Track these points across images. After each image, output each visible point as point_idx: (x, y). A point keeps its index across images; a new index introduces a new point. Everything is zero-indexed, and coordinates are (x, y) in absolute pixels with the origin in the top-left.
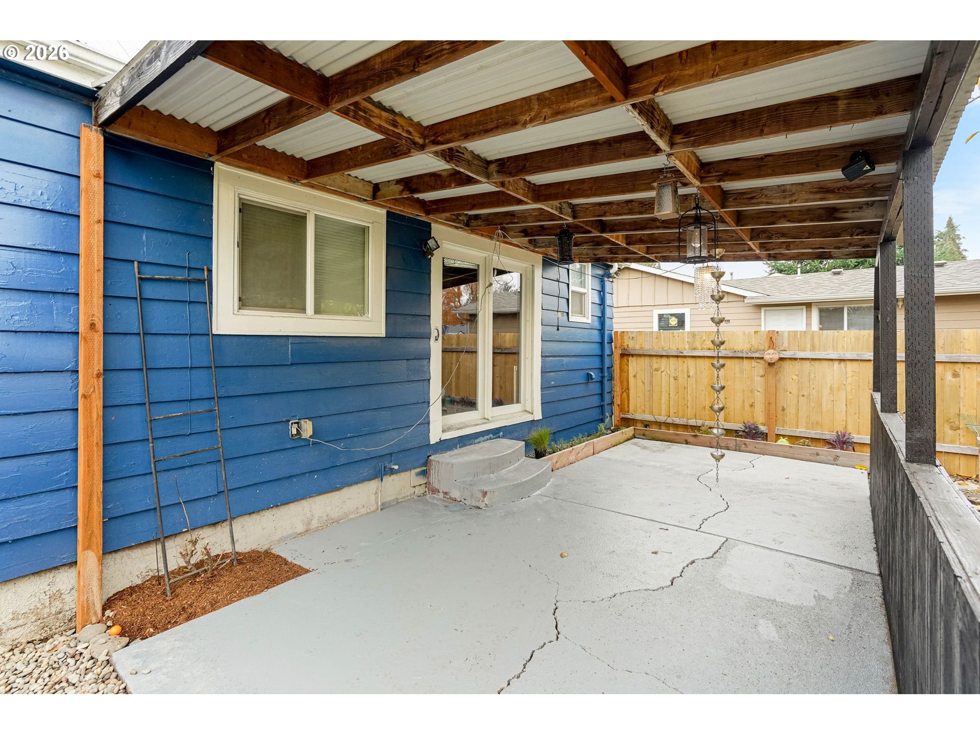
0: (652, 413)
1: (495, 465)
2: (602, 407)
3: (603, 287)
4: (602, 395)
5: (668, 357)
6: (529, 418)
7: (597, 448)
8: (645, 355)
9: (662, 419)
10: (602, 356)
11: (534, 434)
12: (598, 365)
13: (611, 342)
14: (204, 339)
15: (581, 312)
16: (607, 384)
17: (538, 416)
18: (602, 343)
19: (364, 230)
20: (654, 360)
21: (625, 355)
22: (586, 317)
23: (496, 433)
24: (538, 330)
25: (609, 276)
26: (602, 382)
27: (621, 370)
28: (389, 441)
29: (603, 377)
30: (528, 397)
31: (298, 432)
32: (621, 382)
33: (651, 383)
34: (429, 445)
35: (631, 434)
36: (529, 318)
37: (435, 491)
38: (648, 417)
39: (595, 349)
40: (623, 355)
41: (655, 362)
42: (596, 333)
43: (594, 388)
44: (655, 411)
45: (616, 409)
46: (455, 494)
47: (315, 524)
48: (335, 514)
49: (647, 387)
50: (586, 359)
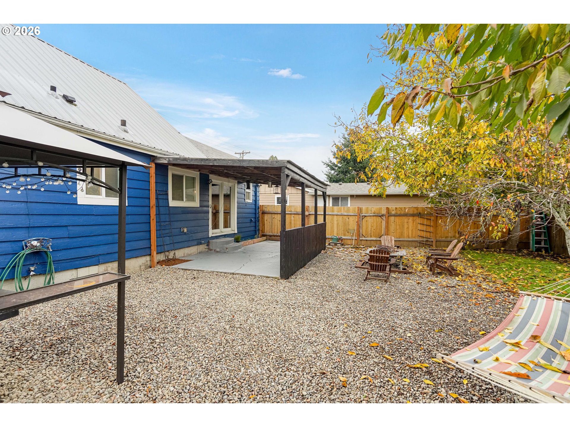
0: (272, 232)
1: (228, 243)
2: (255, 231)
3: (256, 190)
4: (255, 227)
5: (277, 214)
6: (233, 232)
7: (255, 242)
8: (270, 213)
9: (275, 234)
10: (255, 214)
11: (236, 236)
12: (254, 216)
13: (258, 208)
14: (167, 208)
15: (249, 199)
16: (257, 223)
17: (236, 232)
18: (255, 209)
19: (194, 179)
20: (273, 215)
21: (264, 213)
22: (250, 201)
23: (225, 236)
24: (236, 204)
25: (258, 186)
26: (255, 222)
27: (262, 218)
28: (200, 235)
29: (256, 221)
30: (233, 226)
31: (183, 231)
32: (262, 222)
33: (272, 223)
34: (209, 237)
35: (265, 239)
36: (233, 201)
37: (211, 250)
38: (271, 234)
39: (253, 211)
40: (262, 213)
41: (273, 216)
42: (254, 205)
43: (253, 224)
44: (273, 232)
45: (260, 232)
46: (218, 250)
47: (185, 255)
48: (189, 253)
49: (271, 224)
50: (250, 214)
